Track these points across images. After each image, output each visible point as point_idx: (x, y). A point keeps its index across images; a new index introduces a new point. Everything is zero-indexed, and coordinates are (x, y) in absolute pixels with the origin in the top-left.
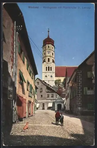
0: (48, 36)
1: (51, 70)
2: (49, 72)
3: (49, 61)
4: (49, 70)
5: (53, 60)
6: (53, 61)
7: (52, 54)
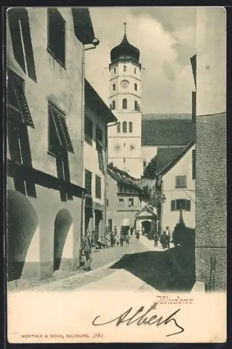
0: (125, 36)
1: (131, 131)
2: (124, 135)
3: (125, 106)
4: (125, 131)
5: (136, 102)
6: (137, 108)
7: (134, 87)
